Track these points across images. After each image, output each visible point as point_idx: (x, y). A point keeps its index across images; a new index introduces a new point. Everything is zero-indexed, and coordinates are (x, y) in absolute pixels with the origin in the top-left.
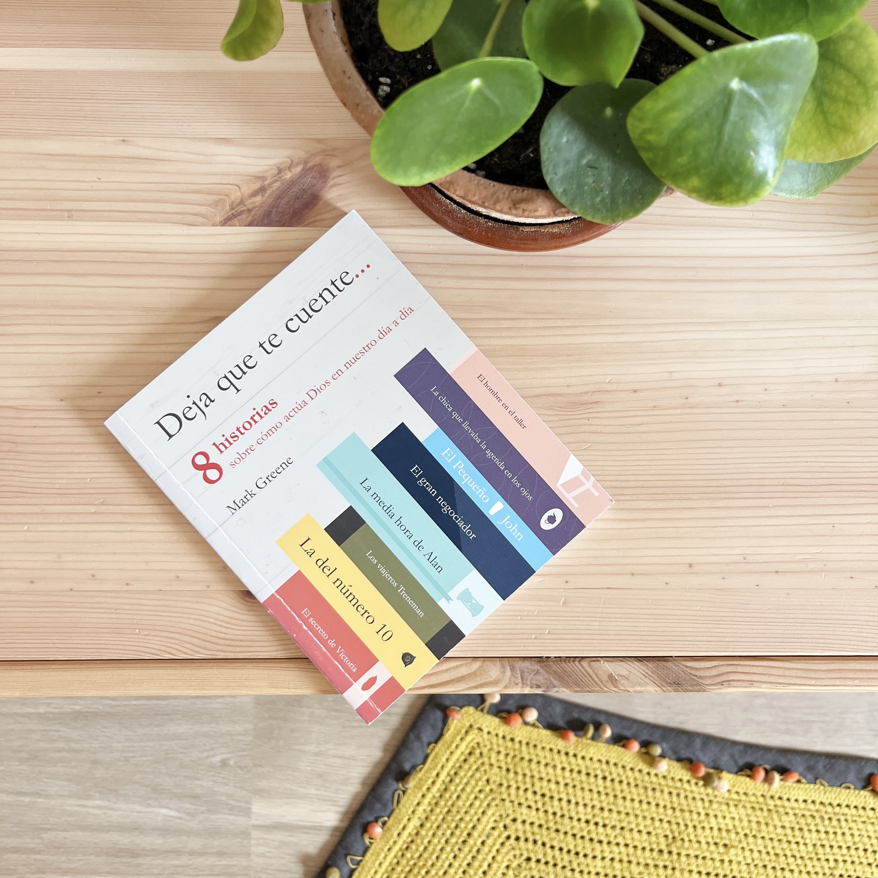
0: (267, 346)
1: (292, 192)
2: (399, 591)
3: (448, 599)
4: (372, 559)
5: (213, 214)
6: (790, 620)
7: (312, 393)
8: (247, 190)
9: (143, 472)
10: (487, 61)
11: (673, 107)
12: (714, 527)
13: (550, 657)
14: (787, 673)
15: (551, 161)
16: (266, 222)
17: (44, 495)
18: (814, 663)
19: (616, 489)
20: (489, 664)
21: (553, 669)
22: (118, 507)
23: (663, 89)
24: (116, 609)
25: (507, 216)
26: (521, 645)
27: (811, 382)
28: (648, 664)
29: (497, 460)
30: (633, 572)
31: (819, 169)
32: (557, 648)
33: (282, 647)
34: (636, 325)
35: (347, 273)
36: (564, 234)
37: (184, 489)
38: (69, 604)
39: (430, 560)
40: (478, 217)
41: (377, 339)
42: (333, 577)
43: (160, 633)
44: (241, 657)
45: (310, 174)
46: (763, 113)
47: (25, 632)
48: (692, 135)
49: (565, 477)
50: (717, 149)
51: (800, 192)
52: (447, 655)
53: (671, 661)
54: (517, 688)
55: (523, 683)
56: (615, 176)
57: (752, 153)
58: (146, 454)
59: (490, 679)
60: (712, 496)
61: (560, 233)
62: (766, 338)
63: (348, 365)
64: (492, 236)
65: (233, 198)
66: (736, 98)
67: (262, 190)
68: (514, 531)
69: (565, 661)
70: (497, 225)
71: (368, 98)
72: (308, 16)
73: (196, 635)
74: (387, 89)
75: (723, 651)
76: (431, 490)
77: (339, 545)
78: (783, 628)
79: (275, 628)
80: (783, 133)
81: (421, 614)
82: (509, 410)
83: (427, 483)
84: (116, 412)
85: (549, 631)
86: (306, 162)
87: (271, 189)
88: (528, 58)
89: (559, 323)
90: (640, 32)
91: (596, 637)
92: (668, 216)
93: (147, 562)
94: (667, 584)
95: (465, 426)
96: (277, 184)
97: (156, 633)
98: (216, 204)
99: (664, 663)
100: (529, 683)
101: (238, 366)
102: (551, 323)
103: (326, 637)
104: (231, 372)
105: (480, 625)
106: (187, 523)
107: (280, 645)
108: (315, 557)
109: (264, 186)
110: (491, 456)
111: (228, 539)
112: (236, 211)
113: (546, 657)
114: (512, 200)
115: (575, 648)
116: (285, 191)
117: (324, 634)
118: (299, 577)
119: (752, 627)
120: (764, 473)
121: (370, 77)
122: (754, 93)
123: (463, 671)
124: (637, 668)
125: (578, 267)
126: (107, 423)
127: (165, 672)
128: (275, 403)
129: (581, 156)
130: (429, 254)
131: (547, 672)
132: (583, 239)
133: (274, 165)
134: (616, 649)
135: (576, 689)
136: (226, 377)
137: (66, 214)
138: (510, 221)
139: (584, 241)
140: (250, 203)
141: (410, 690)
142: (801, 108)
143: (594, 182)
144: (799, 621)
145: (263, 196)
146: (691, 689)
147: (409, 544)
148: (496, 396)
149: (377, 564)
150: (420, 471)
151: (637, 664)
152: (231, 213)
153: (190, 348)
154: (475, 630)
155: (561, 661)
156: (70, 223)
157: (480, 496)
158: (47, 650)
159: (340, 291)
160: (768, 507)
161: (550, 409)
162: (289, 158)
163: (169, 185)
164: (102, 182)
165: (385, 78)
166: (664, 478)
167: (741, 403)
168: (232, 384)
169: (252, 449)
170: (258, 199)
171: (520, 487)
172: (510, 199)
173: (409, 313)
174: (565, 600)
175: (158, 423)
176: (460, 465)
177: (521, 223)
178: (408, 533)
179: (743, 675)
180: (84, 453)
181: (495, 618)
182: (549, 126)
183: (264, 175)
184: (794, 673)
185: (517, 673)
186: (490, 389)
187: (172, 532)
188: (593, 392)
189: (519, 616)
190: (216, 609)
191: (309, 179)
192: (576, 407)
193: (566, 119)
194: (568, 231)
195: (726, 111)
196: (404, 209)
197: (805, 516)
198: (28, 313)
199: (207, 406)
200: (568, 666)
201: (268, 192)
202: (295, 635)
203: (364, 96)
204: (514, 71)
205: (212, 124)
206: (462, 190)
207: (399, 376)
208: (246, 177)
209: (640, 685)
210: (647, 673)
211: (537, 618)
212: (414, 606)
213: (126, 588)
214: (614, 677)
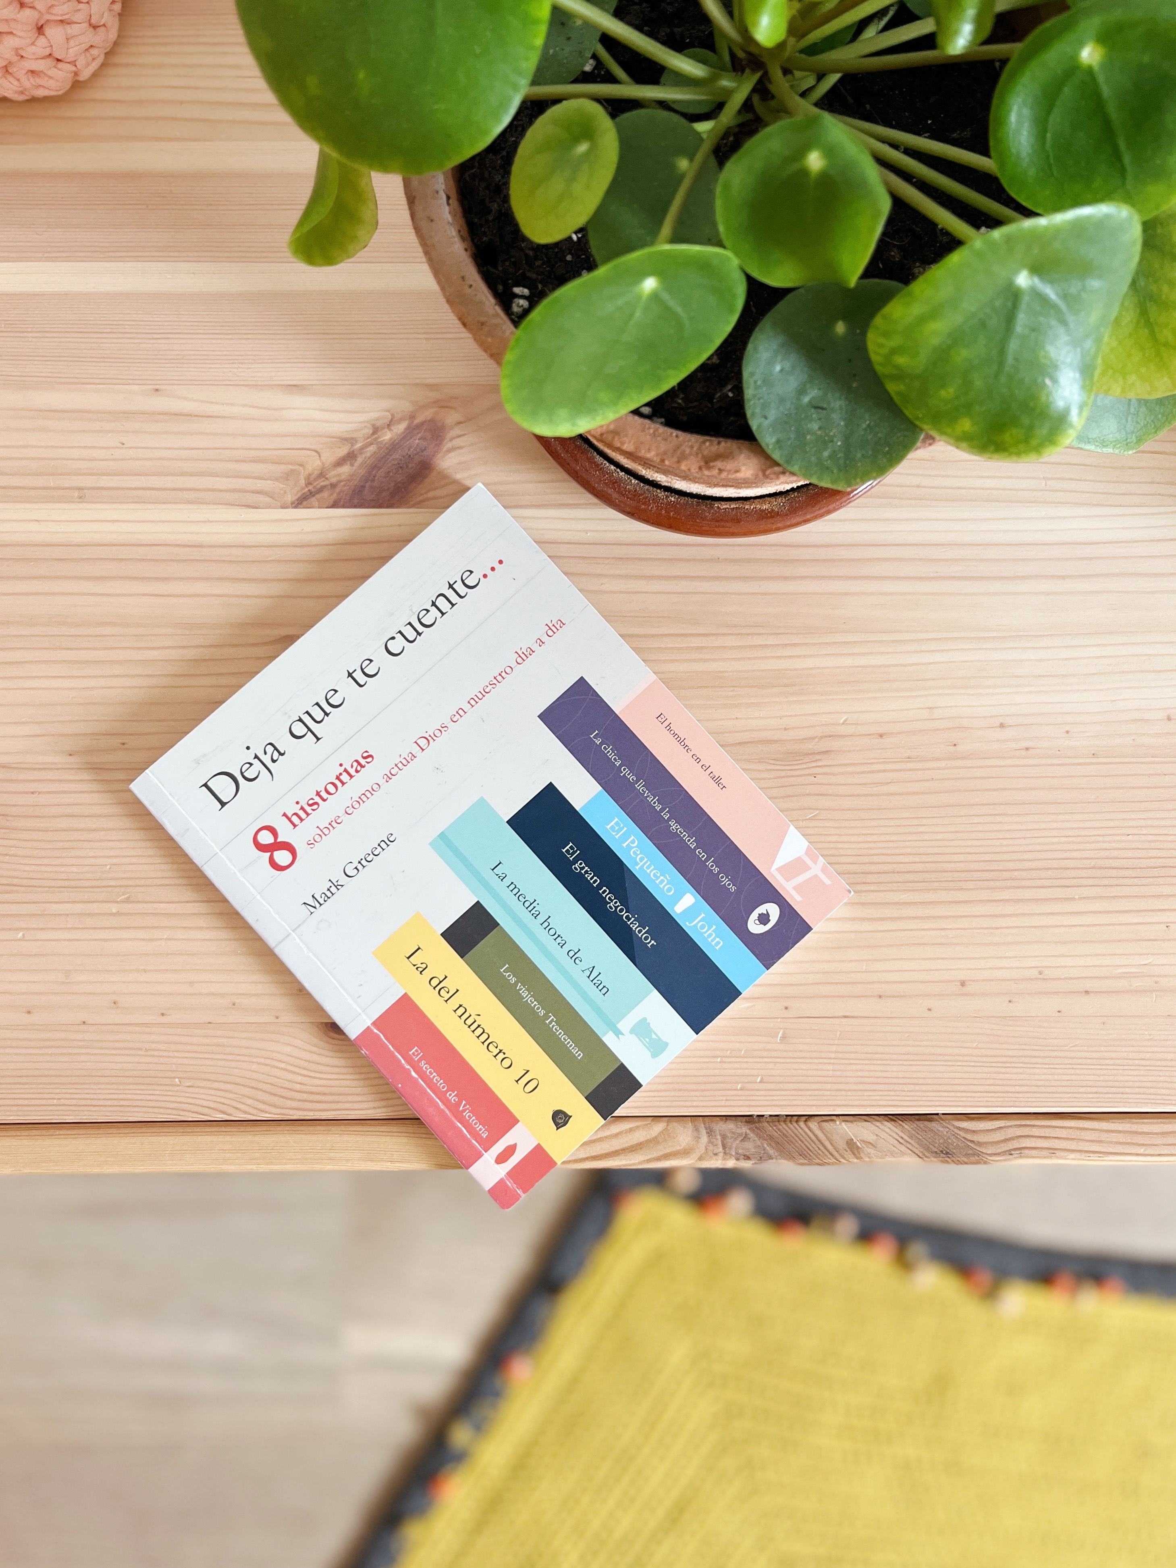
0: (359, 675)
1: (393, 460)
2: (547, 1022)
3: (618, 1033)
4: (509, 976)
5: (282, 492)
6: (1107, 1062)
7: (423, 742)
8: (329, 456)
9: (186, 855)
10: (667, 250)
11: (934, 313)
12: (996, 928)
13: (763, 1116)
14: (1104, 1136)
15: (759, 399)
16: (356, 501)
17: (46, 889)
18: (1143, 1123)
19: (854, 875)
20: (676, 1125)
21: (768, 1133)
22: (149, 905)
23: (918, 287)
24: (147, 1050)
25: (696, 485)
26: (721, 1098)
27: (1132, 720)
28: (904, 1125)
29: (685, 835)
30: (881, 994)
31: (1143, 409)
32: (773, 1103)
33: (383, 1103)
34: (881, 642)
35: (471, 572)
36: (778, 512)
37: (242, 879)
38: (80, 1044)
39: (591, 978)
40: (655, 489)
41: (514, 664)
42: (454, 1003)
43: (209, 1084)
44: (323, 1118)
45: (418, 433)
46: (1063, 322)
47: (20, 1084)
48: (962, 355)
49: (781, 860)
50: (996, 376)
51: (1115, 443)
52: (616, 1114)
53: (937, 1121)
54: (717, 1160)
55: (725, 1153)
56: (850, 419)
57: (1048, 382)
58: (188, 829)
59: (678, 1148)
60: (992, 884)
61: (773, 510)
62: (1066, 659)
63: (473, 701)
64: (675, 516)
65: (309, 468)
66: (1026, 299)
67: (350, 457)
68: (710, 935)
69: (785, 1121)
70: (683, 500)
71: (497, 315)
72: (411, 200)
73: (260, 1086)
74: (524, 303)
75: (1011, 1107)
76: (591, 879)
77: (462, 957)
78: (1098, 1072)
79: (372, 1076)
80: (1093, 350)
81: (580, 1055)
82: (701, 764)
83: (586, 868)
84: (147, 771)
85: (762, 1079)
86: (412, 417)
87: (364, 456)
88: (724, 247)
89: (771, 641)
90: (885, 205)
91: (829, 1086)
92: (925, 487)
93: (191, 983)
94: (929, 1010)
95: (640, 787)
96: (372, 449)
97: (204, 1084)
98: (286, 477)
99: (926, 1123)
100: (734, 1153)
101: (317, 704)
102: (760, 641)
103: (443, 1087)
104: (307, 712)
105: (663, 1069)
106: (247, 927)
107: (379, 1100)
108: (427, 974)
109: (353, 451)
110: (677, 829)
111: (305, 950)
112: (314, 487)
113: (758, 1116)
114: (703, 456)
115: (799, 1103)
116: (382, 458)
117: (441, 1084)
118: (405, 1004)
119: (1053, 1071)
120: (1066, 851)
121: (500, 288)
122: (1050, 292)
123: (640, 1136)
124: (888, 1130)
125: (798, 560)
126: (133, 786)
127: (215, 1139)
128: (371, 756)
129: (801, 391)
130: (586, 544)
131: (760, 1137)
132: (805, 518)
133: (368, 422)
134: (858, 1103)
135: (801, 1161)
136: (300, 720)
137: (76, 494)
138: (700, 495)
139: (806, 521)
140: (334, 475)
141: (564, 1163)
142: (1116, 319)
143: (820, 428)
144: (1120, 1062)
145: (352, 465)
146: (965, 1160)
147: (561, 954)
148: (683, 743)
149: (516, 983)
150: (576, 851)
151: (888, 1125)
152: (307, 489)
153: (250, 680)
154: (656, 1077)
155: (779, 1121)
156: (81, 506)
157: (661, 886)
158: (51, 1108)
159: (461, 597)
160: (1073, 899)
161: (759, 762)
162: (388, 411)
163: (220, 451)
164: (126, 448)
165: (521, 288)
166: (924, 858)
167: (1031, 752)
168: (309, 729)
169: (338, 821)
170: (345, 470)
171: (719, 873)
172: (700, 456)
173: (559, 628)
174: (783, 1033)
175: (205, 785)
176: (633, 842)
177: (716, 497)
178: (559, 940)
179: (1040, 1140)
180: (103, 830)
181: (685, 1060)
182: (756, 349)
183: (354, 435)
184: (1114, 1137)
185: (717, 1139)
186: (675, 734)
187: (225, 940)
188: (821, 737)
189: (718, 1057)
190: (288, 1049)
191: (417, 441)
192: (797, 758)
193: (781, 339)
194: (783, 508)
195: (1010, 319)
196: (552, 481)
197: (1127, 912)
198: (23, 633)
199: (274, 761)
200: (790, 1129)
201: (360, 460)
202: (400, 1085)
203: (491, 312)
204: (704, 266)
205: (280, 365)
206: (632, 443)
207: (546, 717)
208: (329, 440)
209: (893, 1154)
210: (902, 1138)
211: (745, 1060)
212: (569, 1043)
213: (161, 1020)
214: (855, 1143)
